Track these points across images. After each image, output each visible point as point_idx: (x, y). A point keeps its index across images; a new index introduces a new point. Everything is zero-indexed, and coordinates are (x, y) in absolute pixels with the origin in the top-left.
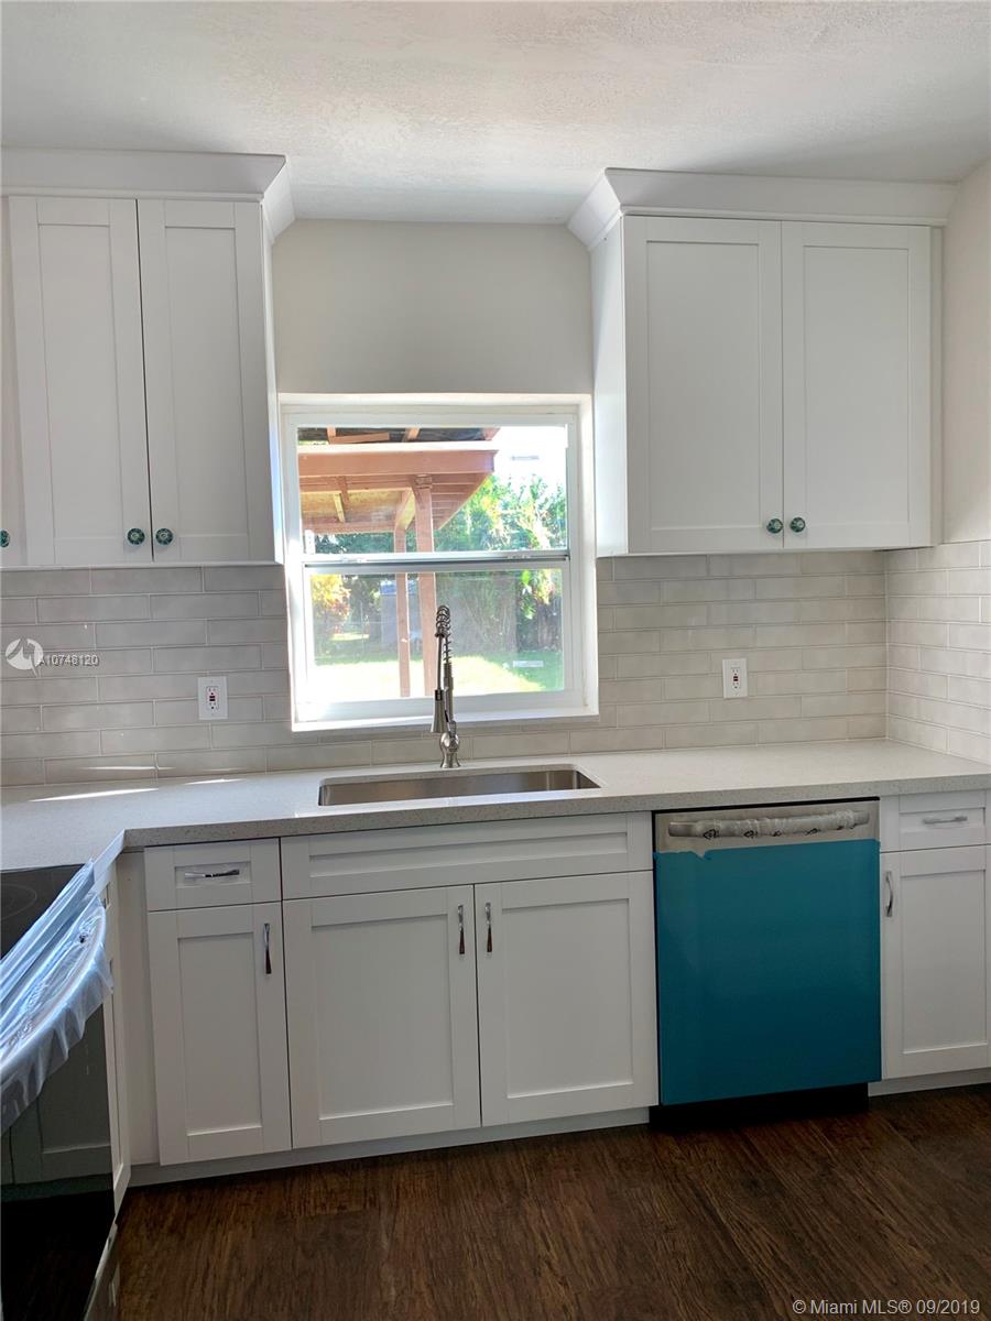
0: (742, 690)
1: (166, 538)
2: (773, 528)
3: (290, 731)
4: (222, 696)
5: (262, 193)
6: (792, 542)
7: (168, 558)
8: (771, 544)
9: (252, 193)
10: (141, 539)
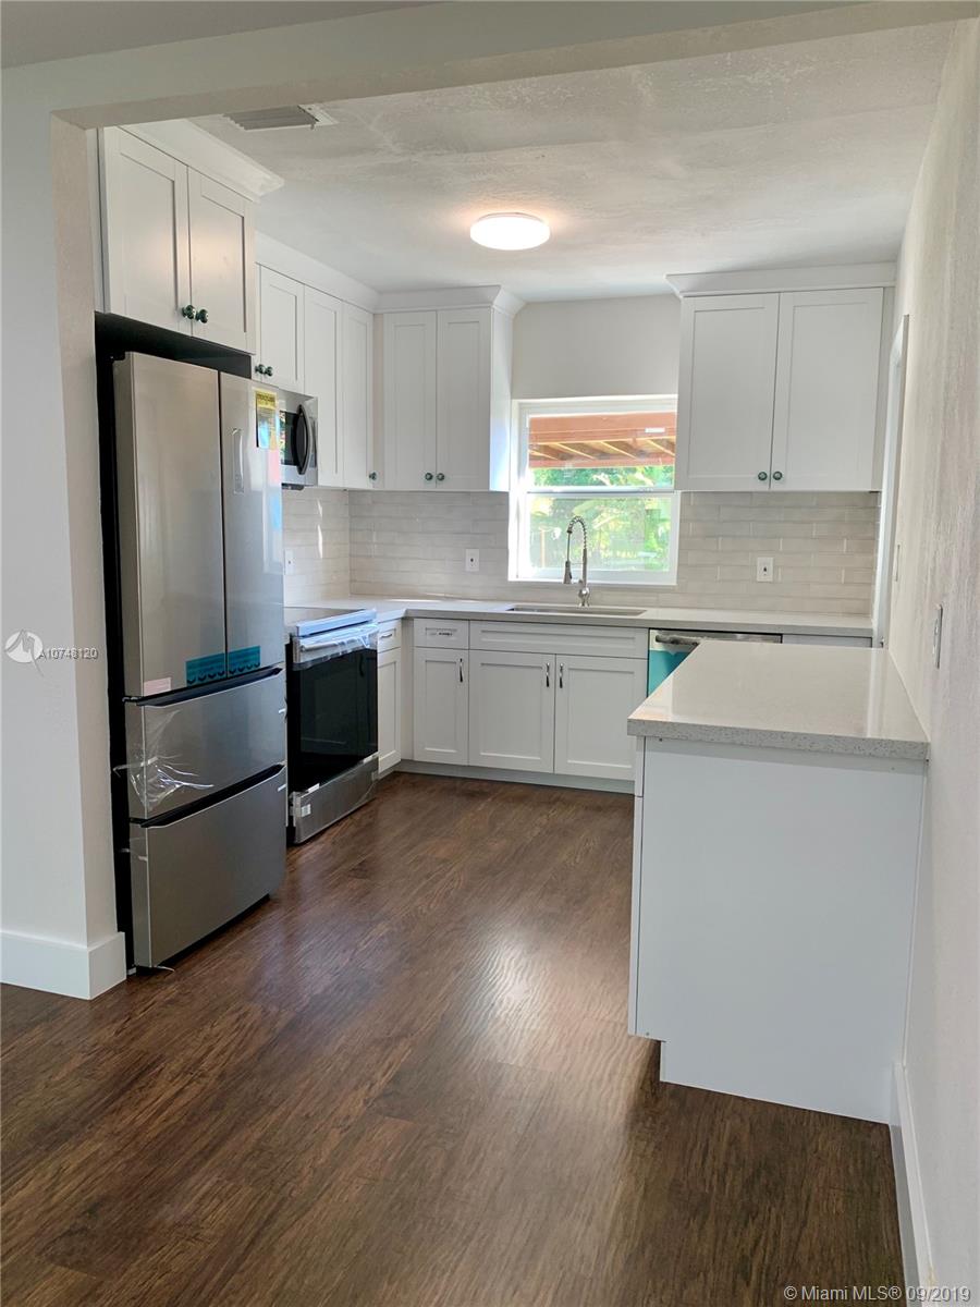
0: (769, 577)
1: (442, 478)
2: (763, 477)
3: (506, 579)
4: (476, 559)
5: (492, 303)
6: (776, 486)
7: (443, 487)
8: (762, 487)
9: (488, 304)
10: (431, 478)
